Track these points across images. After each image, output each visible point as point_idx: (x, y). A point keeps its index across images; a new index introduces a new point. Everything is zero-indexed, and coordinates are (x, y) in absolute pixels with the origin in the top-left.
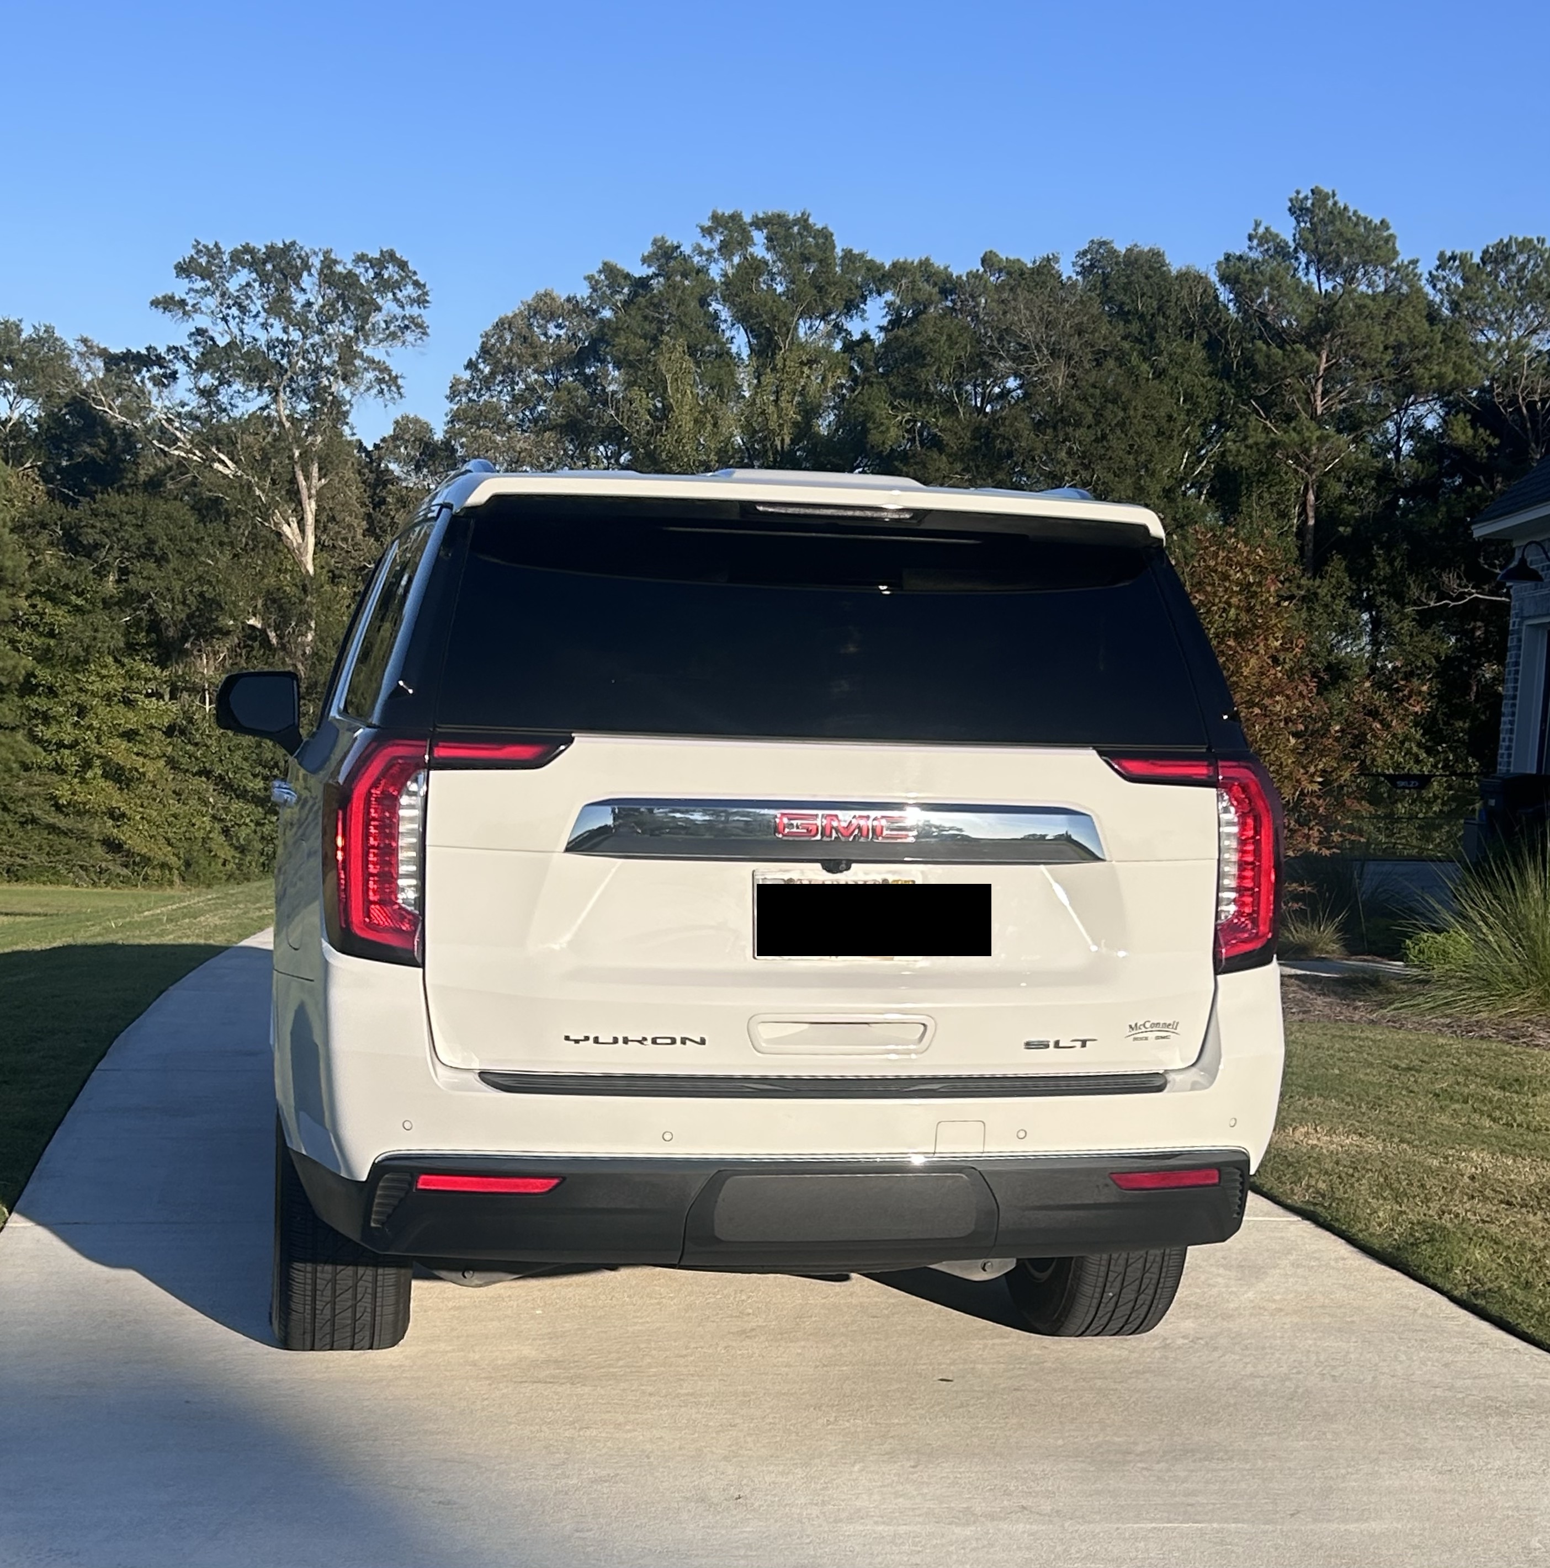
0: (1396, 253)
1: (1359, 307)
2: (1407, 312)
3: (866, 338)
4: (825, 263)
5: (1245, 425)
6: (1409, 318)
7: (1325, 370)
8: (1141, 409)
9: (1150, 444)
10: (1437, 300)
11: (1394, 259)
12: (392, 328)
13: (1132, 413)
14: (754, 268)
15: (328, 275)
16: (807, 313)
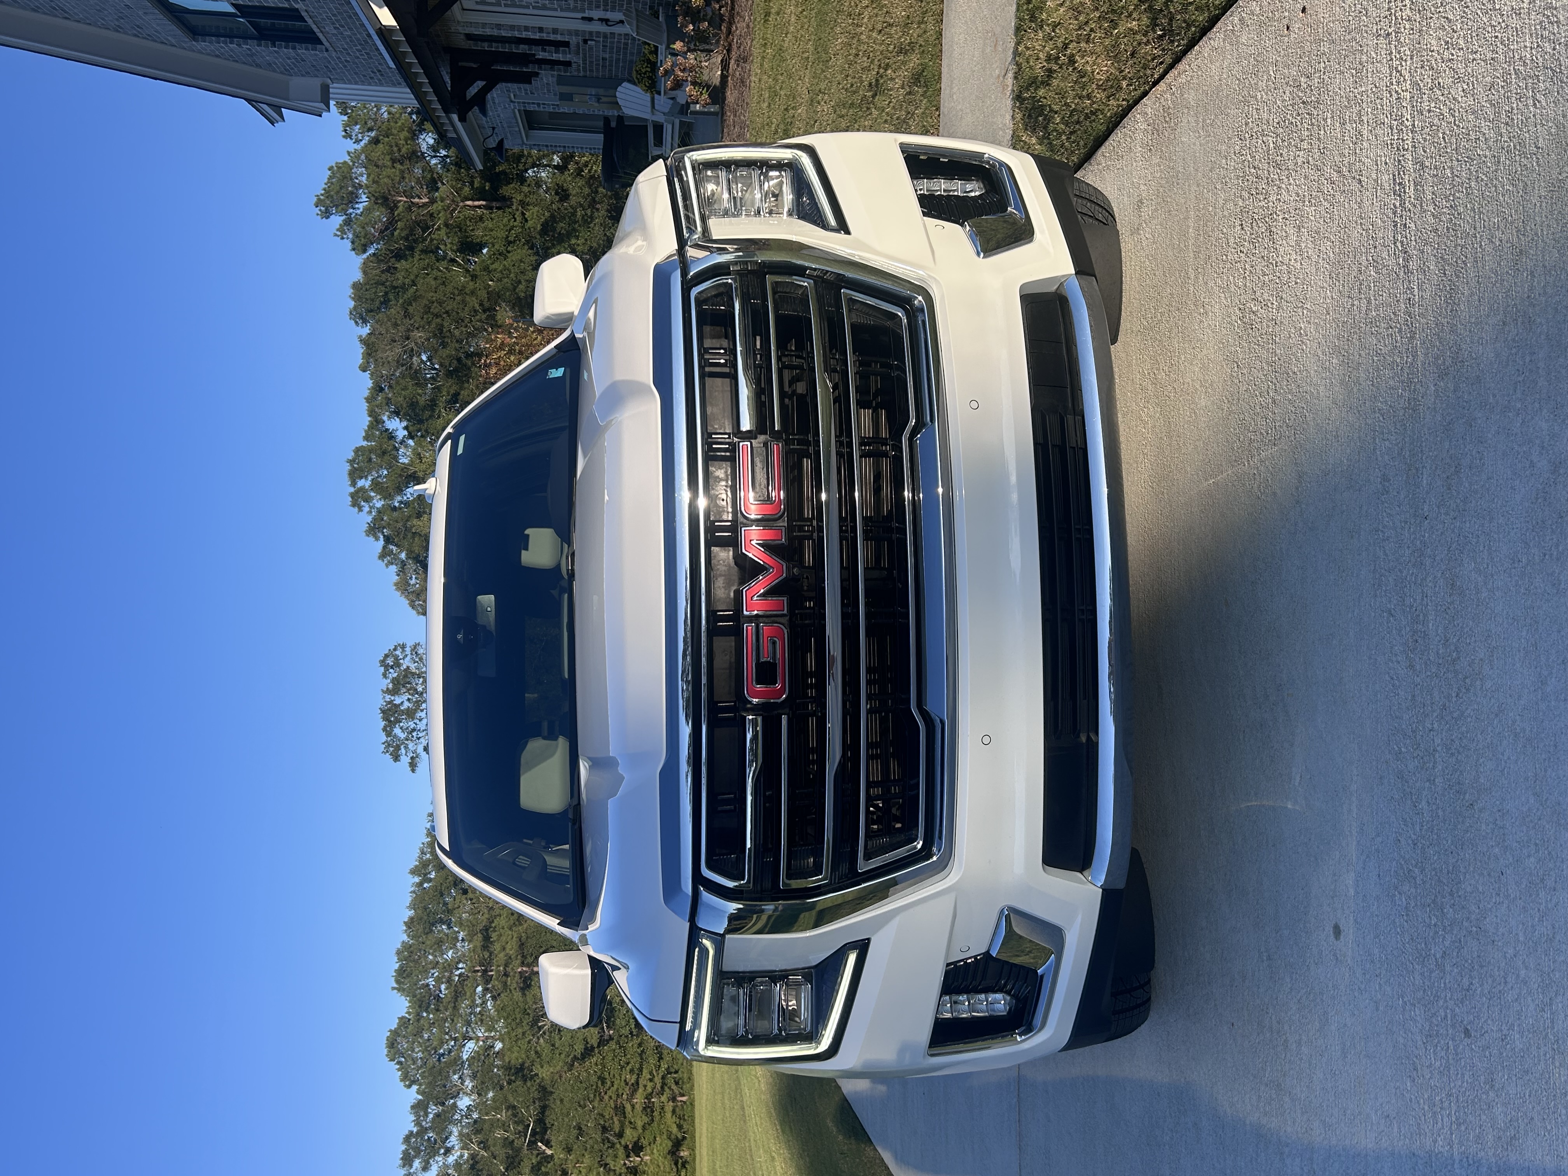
0: (345, 163)
1: (374, 182)
2: (375, 156)
3: (406, 428)
4: (371, 450)
5: (437, 240)
6: (378, 154)
7: (407, 198)
8: (432, 294)
9: (449, 289)
10: (367, 138)
11: (349, 165)
12: (417, 660)
13: (434, 299)
14: (376, 486)
15: (395, 691)
16: (396, 458)
